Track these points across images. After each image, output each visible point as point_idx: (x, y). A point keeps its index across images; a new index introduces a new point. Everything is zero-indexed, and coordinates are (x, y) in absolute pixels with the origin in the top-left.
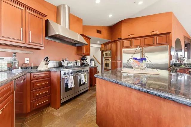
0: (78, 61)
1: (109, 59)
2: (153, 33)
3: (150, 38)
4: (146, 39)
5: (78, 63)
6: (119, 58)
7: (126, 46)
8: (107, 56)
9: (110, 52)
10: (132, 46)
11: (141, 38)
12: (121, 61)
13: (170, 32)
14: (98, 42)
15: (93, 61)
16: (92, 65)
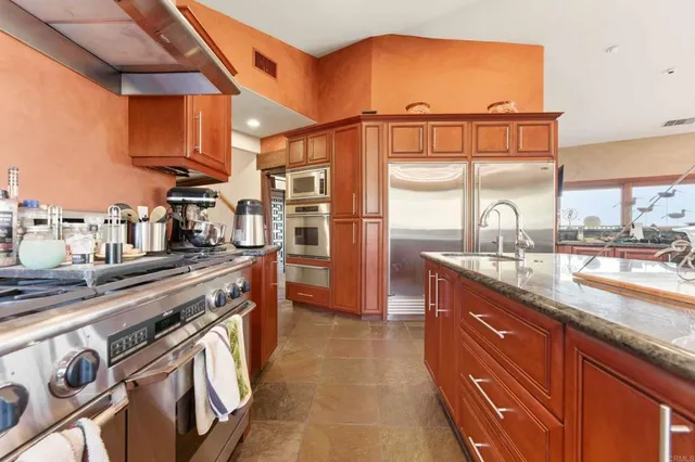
0: (143, 211)
1: (316, 209)
2: (500, 109)
3: (497, 128)
4: (481, 129)
5: (142, 231)
6: (371, 205)
7: (405, 150)
8: (310, 195)
9: (323, 176)
10: (429, 154)
11: (465, 123)
12: (381, 216)
13: (559, 114)
14: (254, 123)
15: (254, 212)
16: (248, 242)
